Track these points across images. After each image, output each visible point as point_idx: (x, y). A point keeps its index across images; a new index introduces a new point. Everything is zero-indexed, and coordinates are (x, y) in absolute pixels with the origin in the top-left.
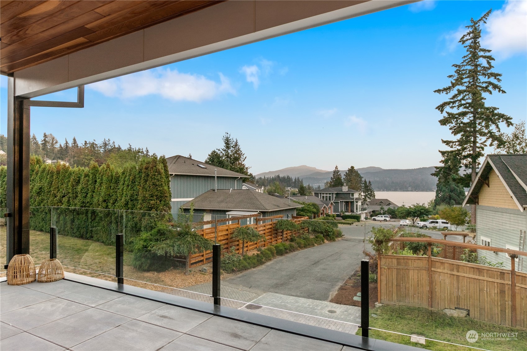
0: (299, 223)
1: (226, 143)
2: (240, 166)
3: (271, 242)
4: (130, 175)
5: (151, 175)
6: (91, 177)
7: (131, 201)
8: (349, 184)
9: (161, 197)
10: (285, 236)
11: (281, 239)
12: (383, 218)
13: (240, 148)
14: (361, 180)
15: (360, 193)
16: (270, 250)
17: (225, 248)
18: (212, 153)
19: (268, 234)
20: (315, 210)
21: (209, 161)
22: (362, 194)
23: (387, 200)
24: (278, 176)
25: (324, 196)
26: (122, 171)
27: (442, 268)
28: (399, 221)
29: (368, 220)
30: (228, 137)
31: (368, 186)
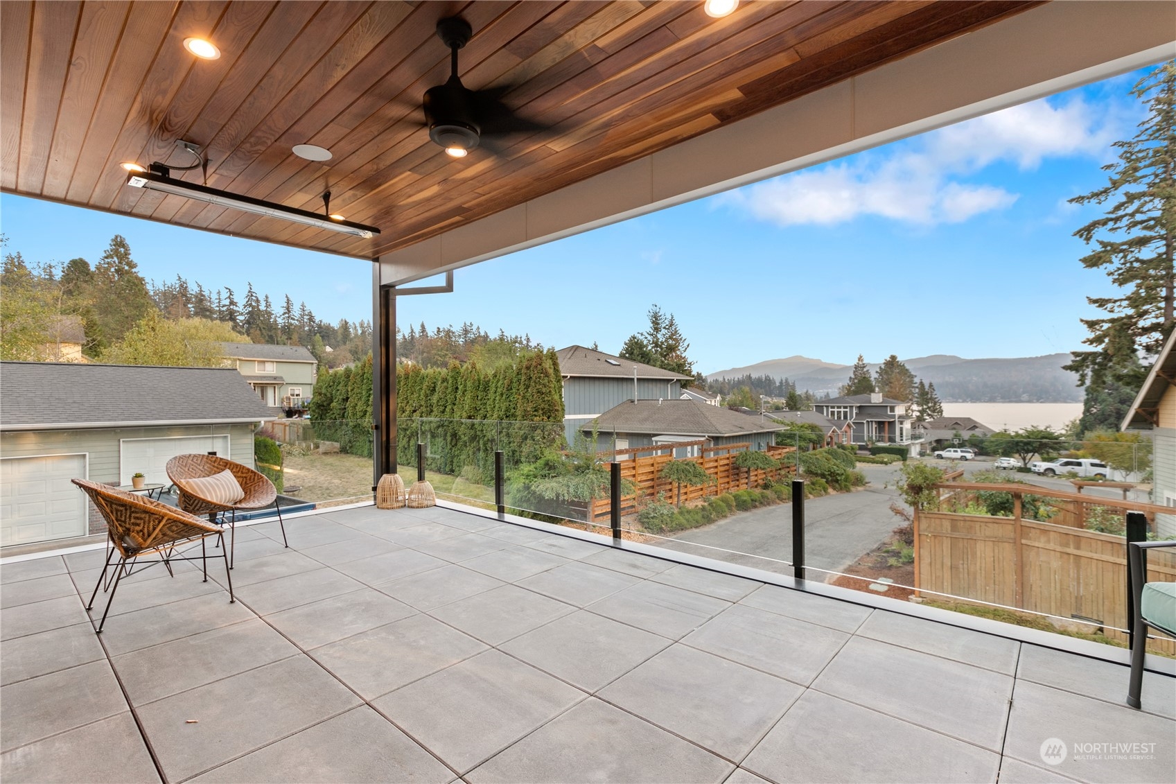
0: (779, 457)
1: (653, 322)
2: (679, 361)
3: (728, 488)
4: (504, 378)
5: (534, 378)
6: (450, 382)
7: (507, 417)
8: (887, 389)
9: (550, 411)
10: (753, 478)
11: (747, 484)
12: (959, 454)
13: (677, 329)
14: (912, 382)
15: (910, 406)
16: (723, 500)
17: (649, 495)
18: (630, 340)
19: (724, 474)
20: (813, 436)
21: (626, 353)
22: (915, 407)
23: (969, 419)
24: (749, 377)
25: (834, 412)
26: (493, 372)
27: (1043, 539)
28: (995, 460)
29: (926, 457)
30: (657, 311)
31: (927, 393)
